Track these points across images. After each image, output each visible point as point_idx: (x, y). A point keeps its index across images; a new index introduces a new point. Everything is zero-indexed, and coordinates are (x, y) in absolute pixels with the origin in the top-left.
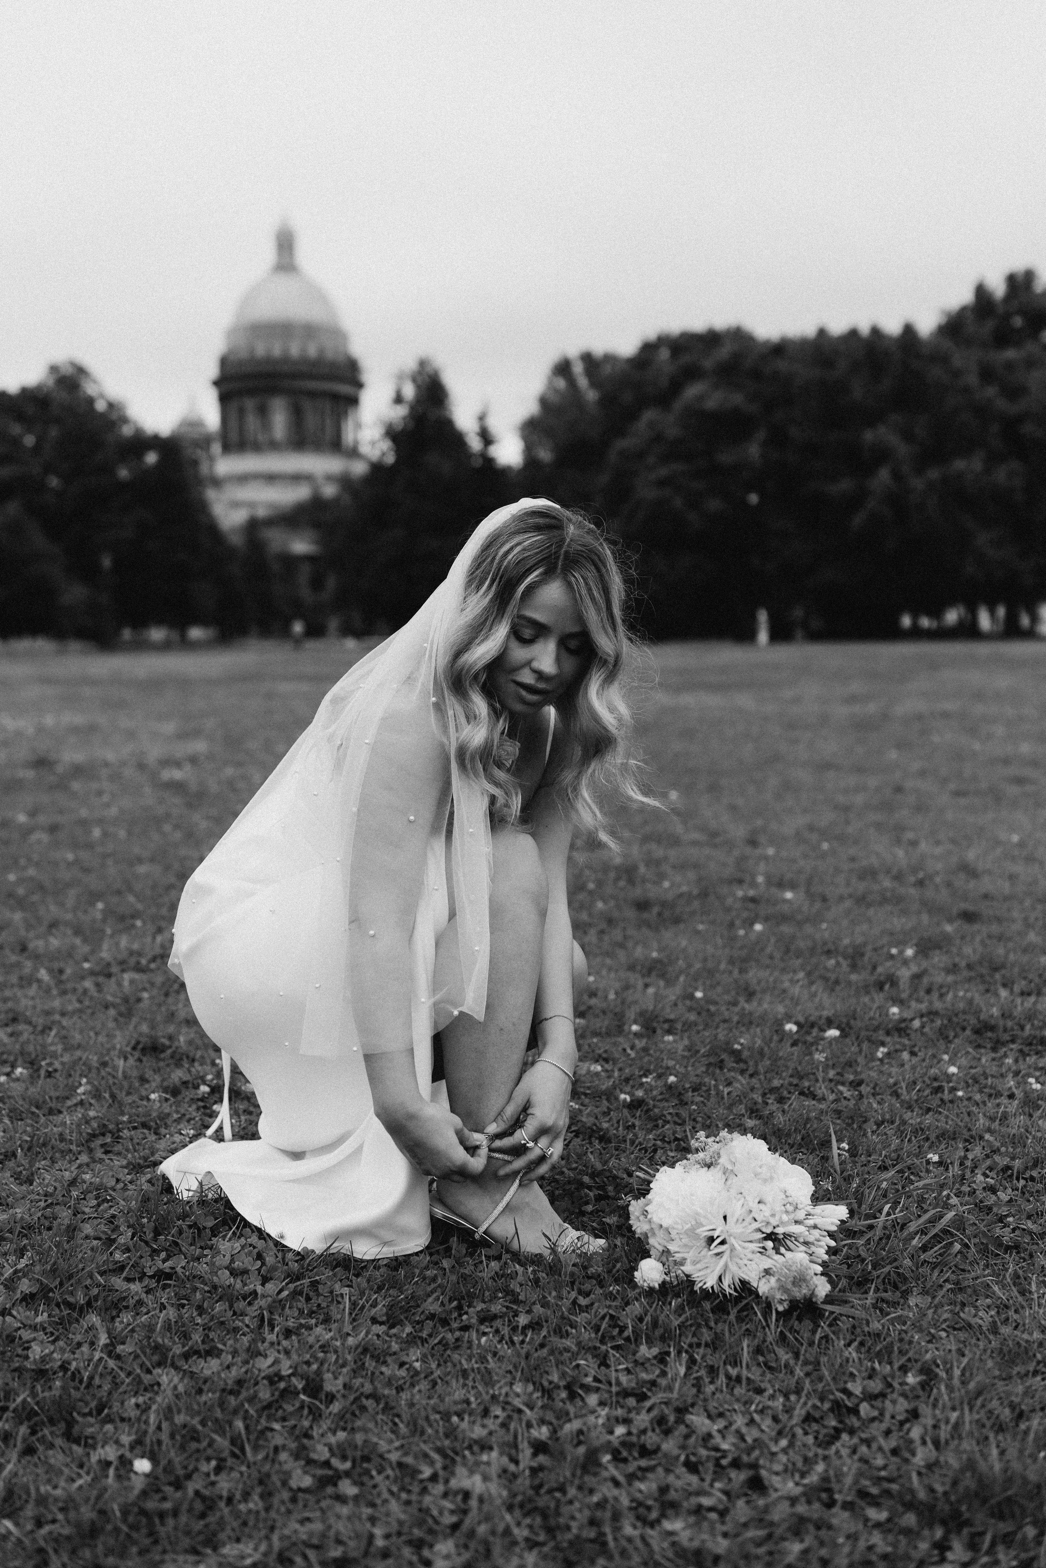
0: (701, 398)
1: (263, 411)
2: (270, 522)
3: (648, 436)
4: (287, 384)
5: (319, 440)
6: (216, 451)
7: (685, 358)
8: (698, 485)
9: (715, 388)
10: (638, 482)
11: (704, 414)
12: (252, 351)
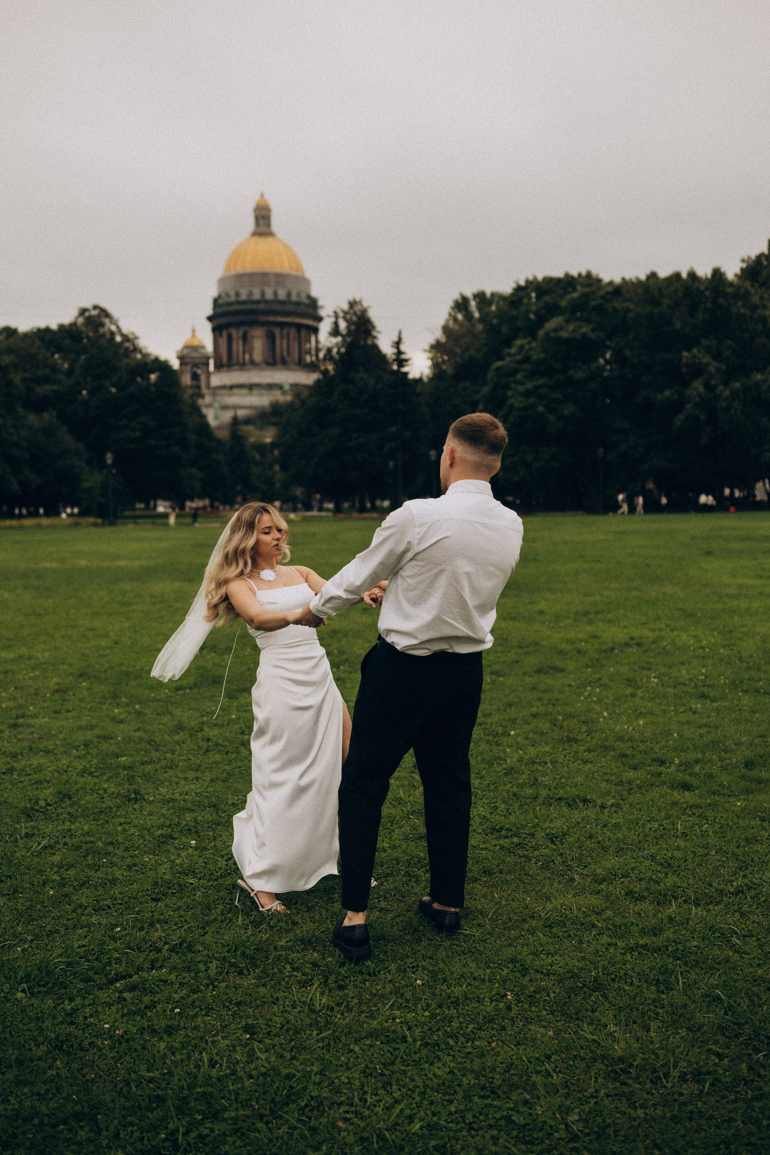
0: (558, 329)
1: (245, 338)
2: (248, 421)
3: (519, 357)
4: (262, 318)
5: (288, 359)
6: (211, 367)
7: (547, 298)
8: (557, 395)
9: (568, 321)
10: (510, 393)
11: (560, 341)
12: (237, 294)
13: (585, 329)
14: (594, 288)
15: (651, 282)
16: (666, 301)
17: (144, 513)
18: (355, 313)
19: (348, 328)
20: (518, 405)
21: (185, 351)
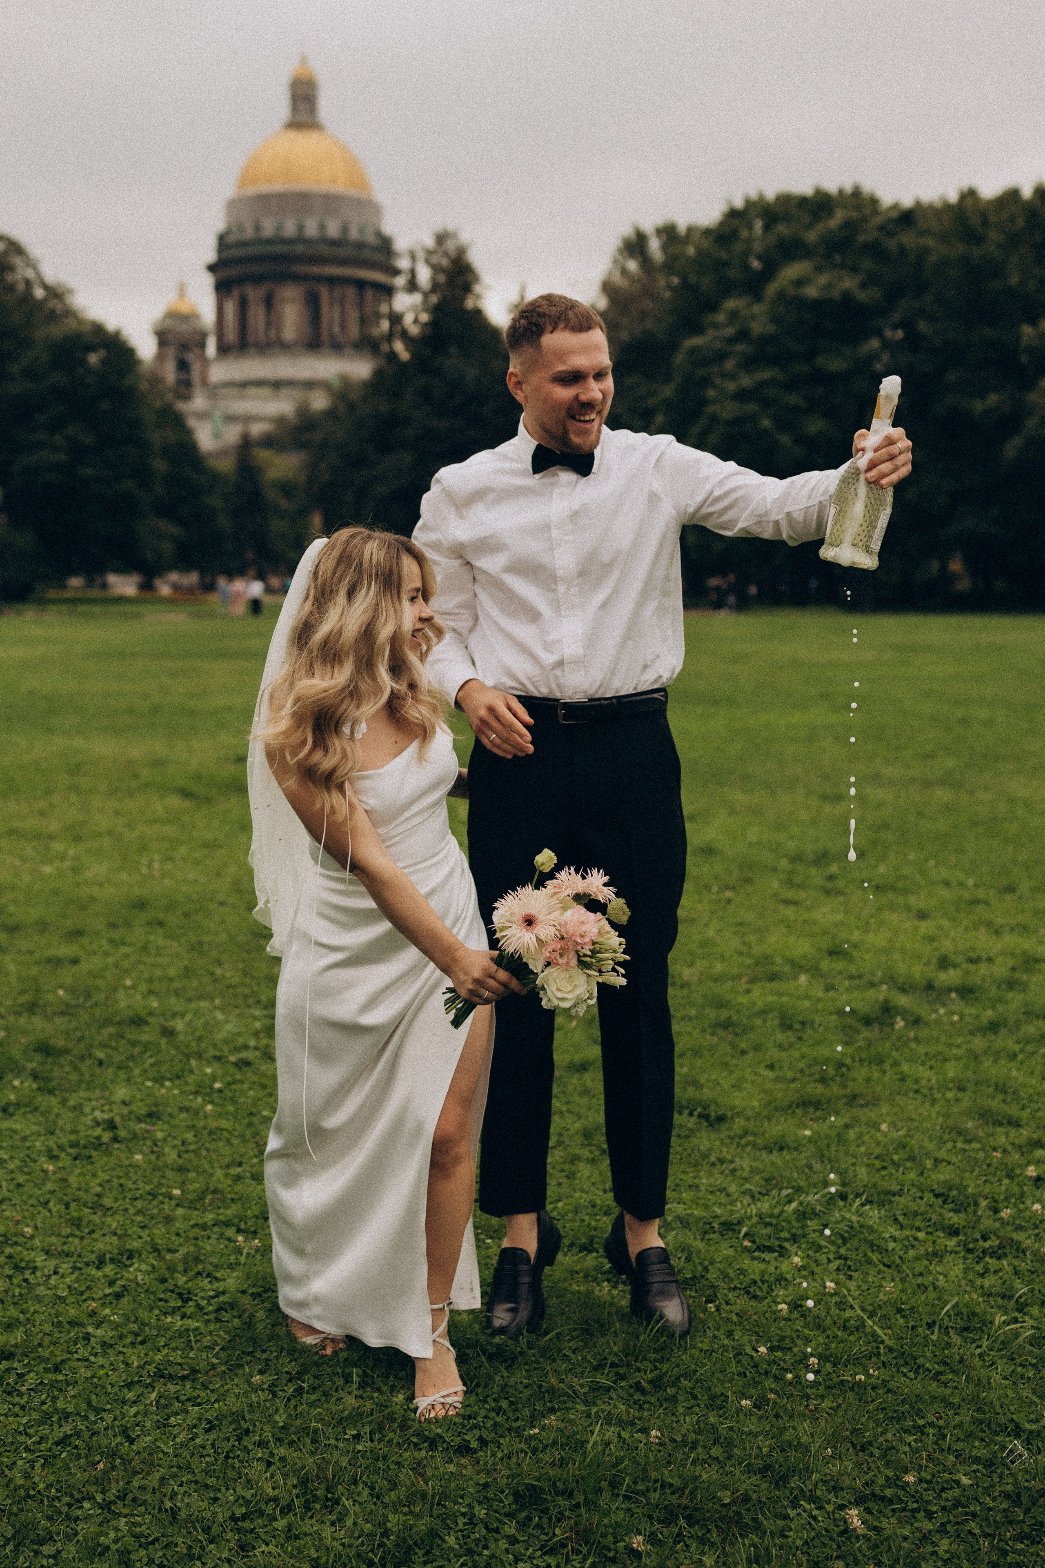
0: (800, 283)
1: (269, 302)
2: (268, 441)
3: (730, 331)
4: (300, 269)
5: (340, 338)
6: (211, 348)
7: (782, 229)
8: (794, 399)
9: (819, 269)
10: (711, 393)
11: (801, 303)
12: (258, 228)
13: (849, 283)
14: (867, 211)
15: (968, 201)
16: (994, 236)
17: (80, 595)
18: (446, 254)
19: (433, 280)
20: (725, 415)
21: (169, 323)
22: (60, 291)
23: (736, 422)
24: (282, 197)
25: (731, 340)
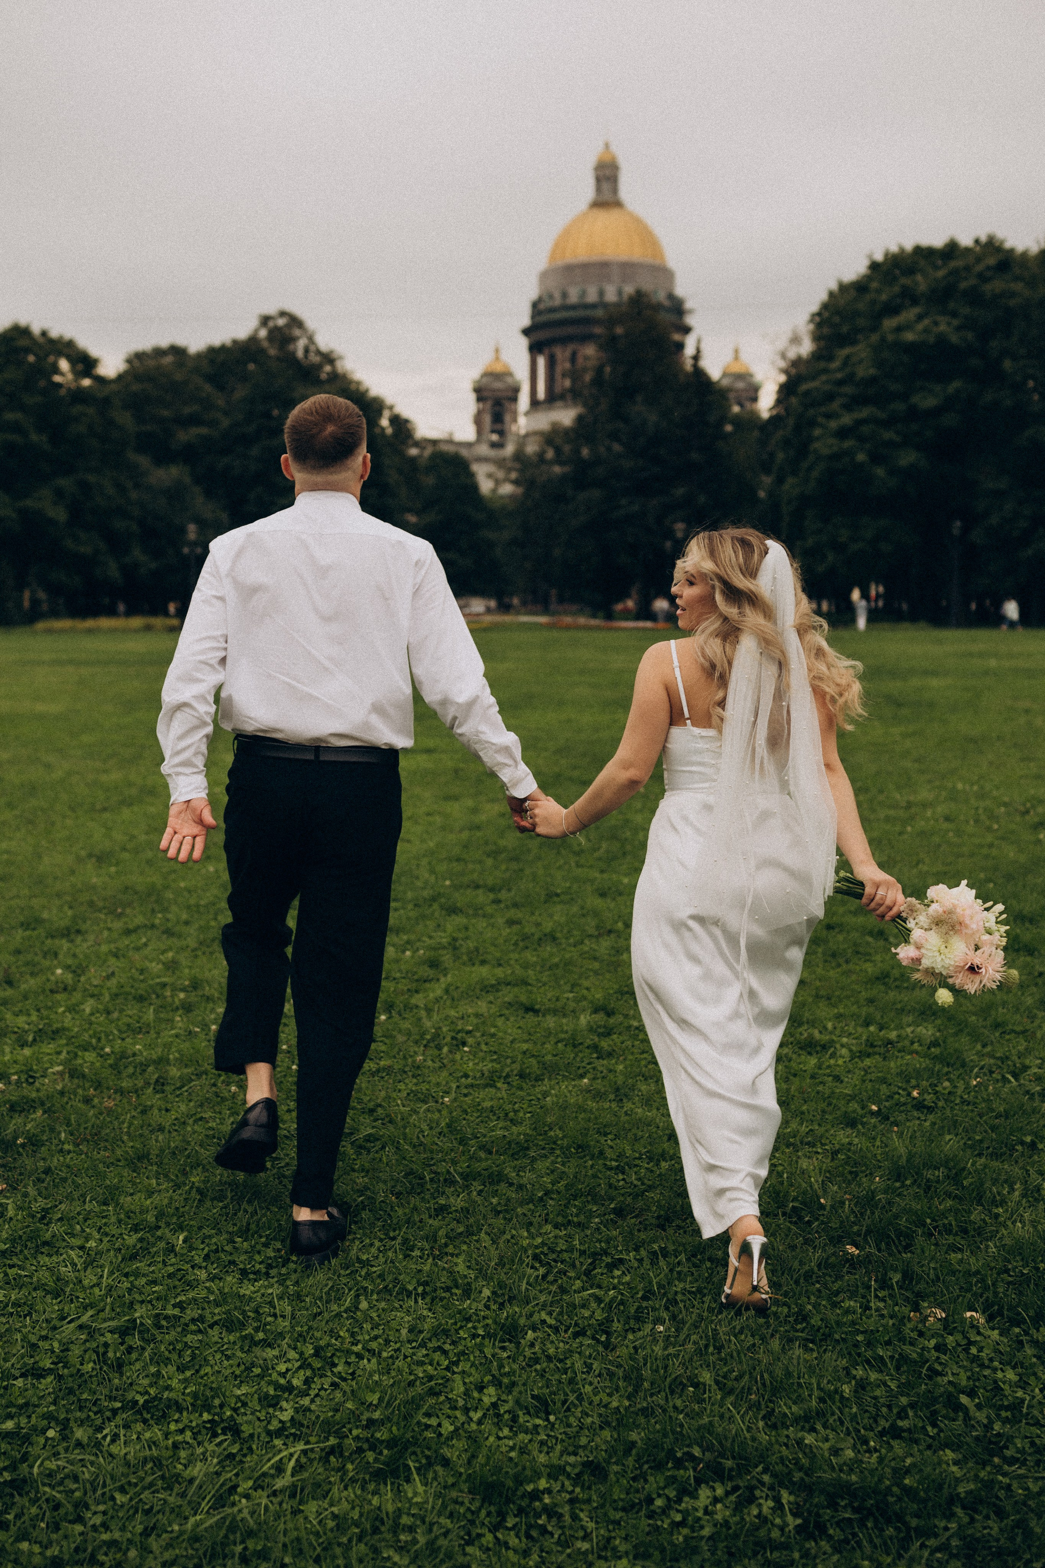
6: (522, 404)
12: (565, 295)
13: (942, 327)
20: (826, 451)
21: (484, 380)
22: (335, 356)
23: (835, 457)
24: (585, 267)
25: (840, 383)
